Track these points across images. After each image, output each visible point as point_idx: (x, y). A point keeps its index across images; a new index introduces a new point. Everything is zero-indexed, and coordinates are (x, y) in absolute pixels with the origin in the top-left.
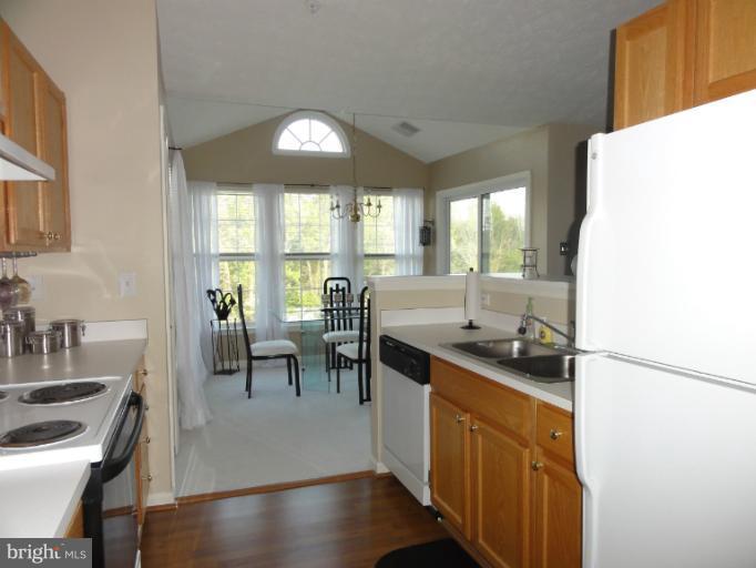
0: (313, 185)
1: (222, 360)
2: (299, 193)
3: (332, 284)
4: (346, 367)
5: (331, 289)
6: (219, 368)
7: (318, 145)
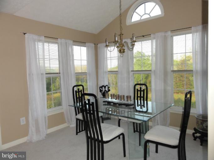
5: (138, 89)
7: (149, 14)
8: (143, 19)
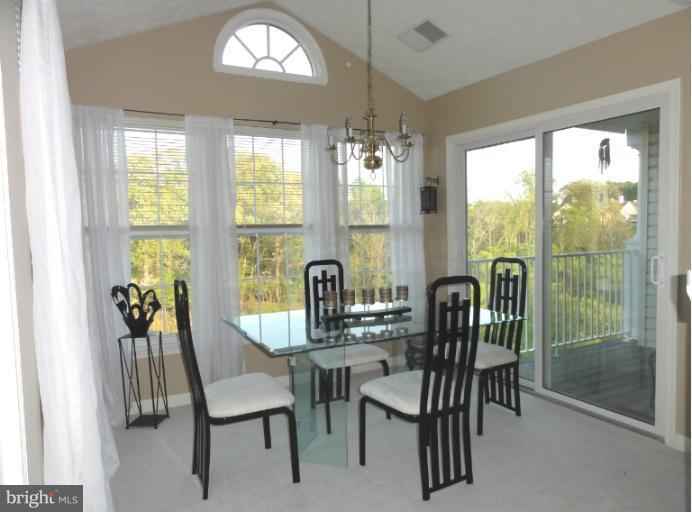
0: (275, 123)
1: (139, 398)
2: (253, 134)
3: (315, 271)
4: (339, 397)
5: (315, 278)
6: (134, 412)
7: (280, 63)
8: (262, 71)
